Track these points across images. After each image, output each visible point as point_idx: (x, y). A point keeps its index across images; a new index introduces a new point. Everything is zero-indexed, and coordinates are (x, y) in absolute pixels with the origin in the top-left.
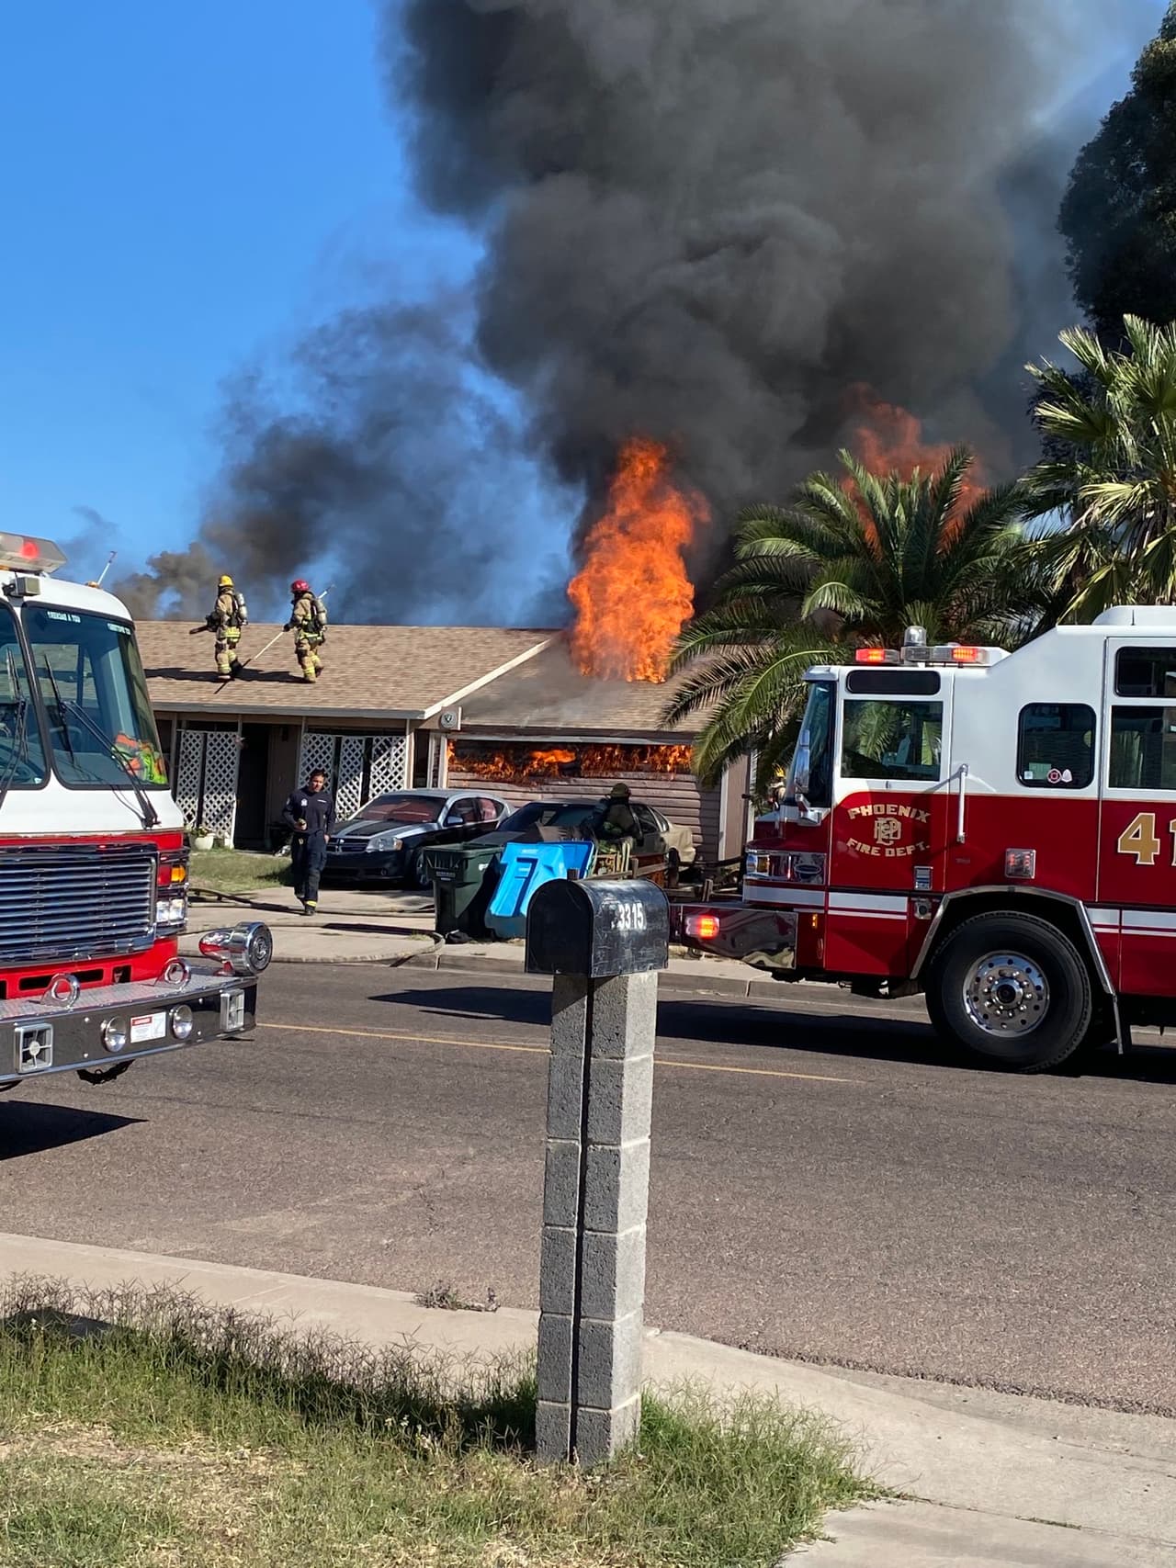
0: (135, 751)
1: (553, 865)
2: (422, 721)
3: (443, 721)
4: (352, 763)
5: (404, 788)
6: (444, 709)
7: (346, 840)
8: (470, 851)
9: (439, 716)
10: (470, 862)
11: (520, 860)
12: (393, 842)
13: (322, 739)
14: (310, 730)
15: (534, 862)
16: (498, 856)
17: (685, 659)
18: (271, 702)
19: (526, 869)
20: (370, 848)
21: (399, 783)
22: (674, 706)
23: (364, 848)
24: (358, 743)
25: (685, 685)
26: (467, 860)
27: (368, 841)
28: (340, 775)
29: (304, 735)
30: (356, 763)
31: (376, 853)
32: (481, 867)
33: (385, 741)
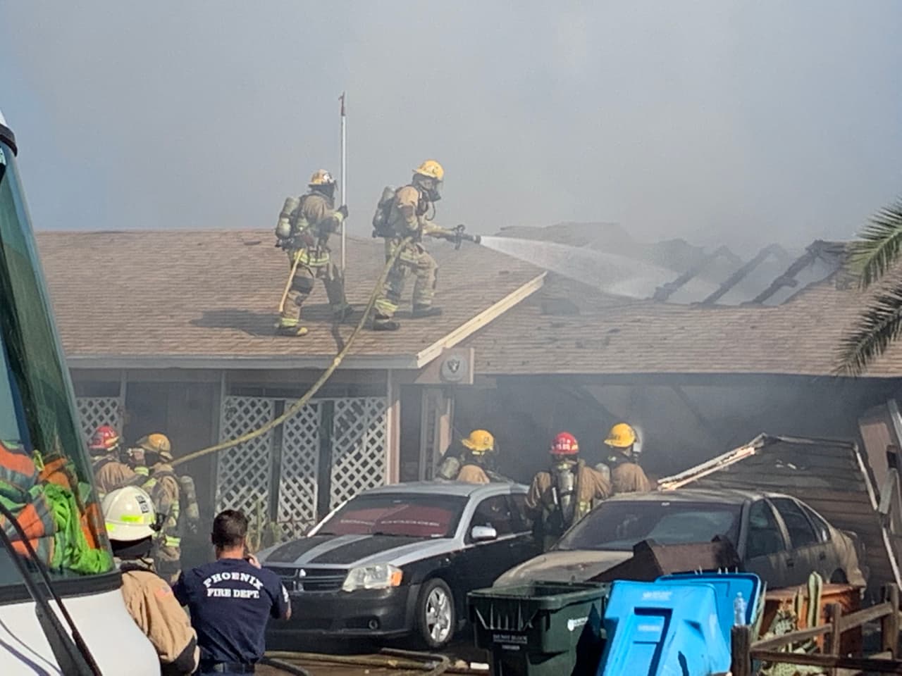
0: (27, 484)
1: (698, 620)
2: (413, 373)
3: (446, 371)
4: (303, 442)
5: (387, 479)
6: (446, 351)
7: (308, 571)
8: (552, 599)
9: (440, 364)
10: (552, 616)
11: (640, 611)
12: (387, 573)
13: (253, 405)
14: (235, 390)
15: (667, 613)
16: (598, 604)
17: (889, 255)
18: (174, 348)
19: (653, 627)
20: (349, 584)
21: (378, 471)
22: (864, 335)
23: (341, 584)
24: (310, 410)
25: (884, 300)
26: (548, 613)
27: (346, 572)
28: (284, 459)
29: (224, 399)
30: (309, 442)
31: (360, 591)
32: (571, 625)
33: (354, 405)
